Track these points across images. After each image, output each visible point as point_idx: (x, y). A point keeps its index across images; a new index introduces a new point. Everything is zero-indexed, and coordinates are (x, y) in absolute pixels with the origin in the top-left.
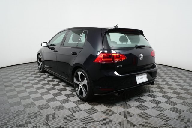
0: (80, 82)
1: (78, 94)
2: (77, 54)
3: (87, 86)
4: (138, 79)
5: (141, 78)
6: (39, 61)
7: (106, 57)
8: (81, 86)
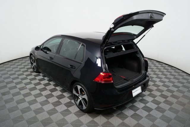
0: (79, 95)
1: (78, 105)
2: (76, 69)
3: (87, 101)
4: (133, 93)
5: (136, 91)
6: (32, 61)
7: (106, 78)
8: (81, 99)
